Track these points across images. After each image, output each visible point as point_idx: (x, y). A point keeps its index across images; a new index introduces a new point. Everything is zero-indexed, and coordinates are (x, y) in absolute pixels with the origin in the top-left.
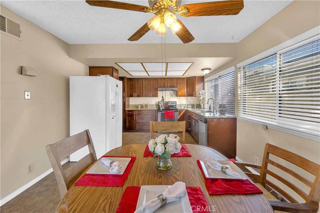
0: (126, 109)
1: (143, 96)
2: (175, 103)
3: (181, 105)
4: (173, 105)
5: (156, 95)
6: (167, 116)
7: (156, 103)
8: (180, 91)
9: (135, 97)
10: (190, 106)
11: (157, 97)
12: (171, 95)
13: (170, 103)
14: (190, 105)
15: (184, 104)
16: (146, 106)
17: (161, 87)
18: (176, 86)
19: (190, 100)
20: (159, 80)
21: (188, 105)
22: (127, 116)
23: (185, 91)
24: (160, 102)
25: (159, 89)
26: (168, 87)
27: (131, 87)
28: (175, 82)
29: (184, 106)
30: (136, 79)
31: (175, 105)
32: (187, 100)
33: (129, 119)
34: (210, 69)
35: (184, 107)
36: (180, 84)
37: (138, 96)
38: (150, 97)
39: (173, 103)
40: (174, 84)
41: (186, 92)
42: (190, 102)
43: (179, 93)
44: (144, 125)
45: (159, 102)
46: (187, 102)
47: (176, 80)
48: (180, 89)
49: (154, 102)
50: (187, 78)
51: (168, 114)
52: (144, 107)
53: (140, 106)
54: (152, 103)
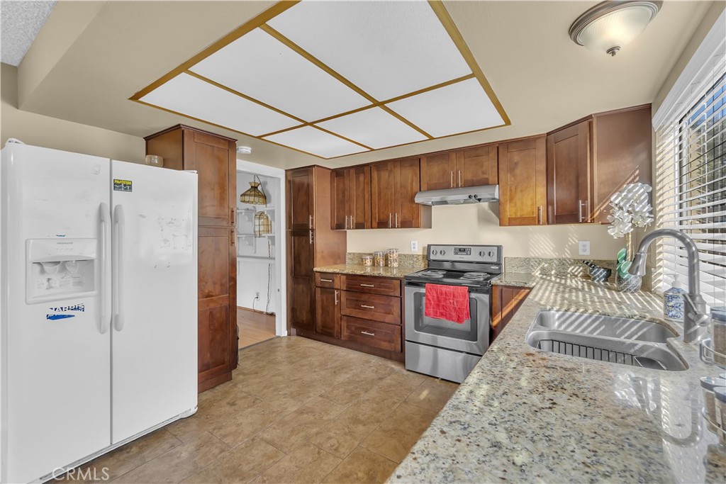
0: (315, 269)
1: (374, 224)
2: (495, 250)
3: (526, 262)
4: (486, 259)
5: (413, 222)
6: (438, 305)
7: (424, 249)
8: (511, 199)
9: (350, 227)
12: (484, 220)
13: (475, 251)
14: (577, 262)
15: (546, 261)
16: (387, 257)
17: (431, 188)
18: (492, 177)
19: (573, 239)
20: (423, 164)
21: (563, 263)
22: (318, 290)
23: (536, 196)
24: (433, 249)
26: (457, 186)
27: (340, 197)
28: (489, 164)
29: (543, 269)
31: (494, 259)
32: (560, 241)
36: (511, 170)
38: (394, 227)
39: (486, 250)
40: (483, 173)
41: (541, 202)
42: (574, 249)
43: (509, 211)
44: (364, 329)
46: (559, 248)
47: (493, 155)
48: (513, 188)
49: (416, 246)
50: (548, 134)
51: (442, 300)
52: (379, 265)
53: (368, 257)
54: (413, 250)
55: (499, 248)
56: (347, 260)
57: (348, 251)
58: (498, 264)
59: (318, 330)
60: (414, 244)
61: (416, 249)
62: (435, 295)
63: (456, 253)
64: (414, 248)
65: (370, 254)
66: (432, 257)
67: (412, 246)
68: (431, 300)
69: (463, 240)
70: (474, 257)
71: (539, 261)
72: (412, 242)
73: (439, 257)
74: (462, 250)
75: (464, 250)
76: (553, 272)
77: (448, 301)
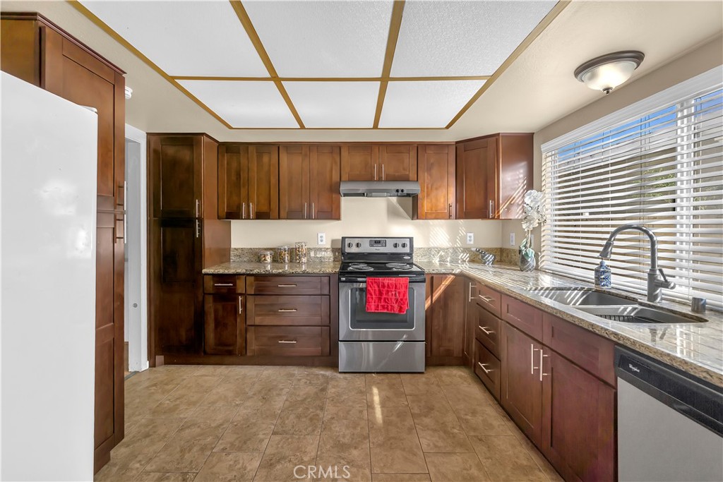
0: (204, 271)
1: (282, 213)
2: (407, 242)
3: (428, 251)
4: (400, 250)
5: (333, 214)
6: (380, 299)
7: (333, 242)
8: (428, 195)
9: (248, 218)
10: (466, 256)
12: (392, 213)
13: (390, 243)
14: (466, 250)
15: (443, 249)
16: (294, 253)
17: (352, 180)
18: (413, 175)
19: (462, 232)
20: (345, 153)
21: (455, 250)
22: (210, 300)
23: (447, 195)
24: (347, 241)
25: (344, 188)
26: (380, 180)
27: (234, 178)
28: (409, 160)
29: (441, 257)
30: (251, 148)
31: (407, 250)
32: (454, 234)
33: (216, 311)
34: (637, 56)
35: (442, 260)
36: (429, 170)
37: (260, 216)
38: (309, 218)
39: (400, 242)
40: (404, 169)
41: (452, 200)
42: (463, 239)
43: (425, 205)
44: (281, 338)
45: (344, 238)
46: (453, 240)
47: (413, 153)
48: (430, 186)
49: (324, 239)
50: (457, 143)
51: (384, 292)
52: (284, 261)
53: (269, 253)
54: (320, 243)
55: (411, 239)
56: (233, 258)
57: (232, 246)
58: (410, 254)
59: (208, 350)
60: (321, 237)
61: (324, 243)
62: (377, 289)
63: (371, 245)
64: (322, 241)
65: (271, 249)
66: (348, 250)
67: (319, 239)
68: (373, 294)
69: (375, 232)
70: (389, 249)
71: (438, 250)
72: (319, 235)
73: (354, 250)
74: (377, 241)
75: (379, 242)
76: (448, 259)
77: (390, 294)
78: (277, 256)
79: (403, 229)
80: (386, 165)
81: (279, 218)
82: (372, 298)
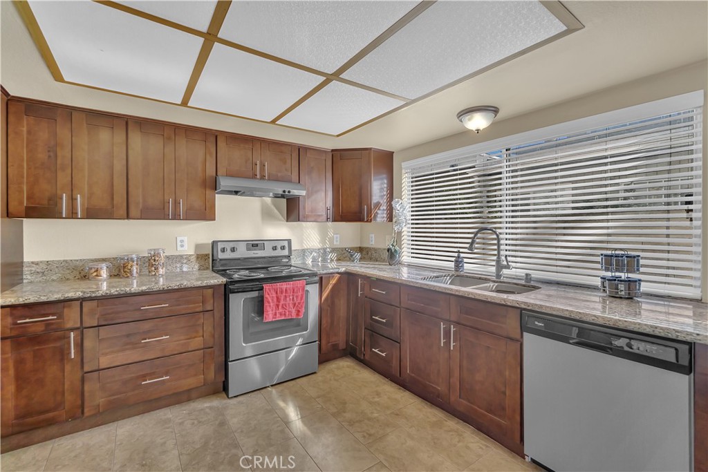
1: (133, 212)
2: (286, 244)
3: (303, 252)
4: (279, 253)
5: (206, 213)
7: (198, 247)
8: (308, 198)
9: (72, 215)
10: (333, 256)
11: (215, 220)
12: (267, 215)
13: (268, 246)
14: (333, 250)
15: (315, 250)
16: (150, 263)
17: (230, 175)
18: (294, 177)
19: (331, 234)
20: (222, 144)
21: (325, 251)
23: (321, 198)
24: (220, 246)
25: (224, 183)
26: (263, 177)
27: (41, 156)
29: (314, 257)
31: (286, 252)
32: (323, 235)
34: (495, 110)
35: (314, 260)
36: (310, 173)
37: (92, 213)
38: (176, 217)
39: (279, 245)
40: (286, 170)
41: (329, 203)
42: (331, 240)
43: (307, 208)
45: (214, 244)
46: (323, 241)
47: (295, 155)
49: (186, 244)
50: (333, 150)
51: (282, 298)
52: (132, 275)
53: (104, 266)
54: (179, 248)
55: (289, 241)
56: (27, 277)
57: (26, 260)
58: (289, 257)
60: (182, 241)
61: (186, 248)
62: (274, 295)
63: (248, 249)
64: (182, 246)
65: (104, 260)
66: (221, 256)
67: (179, 244)
68: (271, 301)
69: (249, 235)
70: (267, 252)
71: (312, 251)
72: (179, 239)
73: (228, 255)
74: (254, 245)
75: (257, 245)
76: (320, 260)
77: (288, 299)
78: (120, 269)
79: (279, 231)
80: (269, 163)
81: (128, 217)
82: (270, 306)
